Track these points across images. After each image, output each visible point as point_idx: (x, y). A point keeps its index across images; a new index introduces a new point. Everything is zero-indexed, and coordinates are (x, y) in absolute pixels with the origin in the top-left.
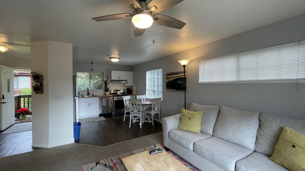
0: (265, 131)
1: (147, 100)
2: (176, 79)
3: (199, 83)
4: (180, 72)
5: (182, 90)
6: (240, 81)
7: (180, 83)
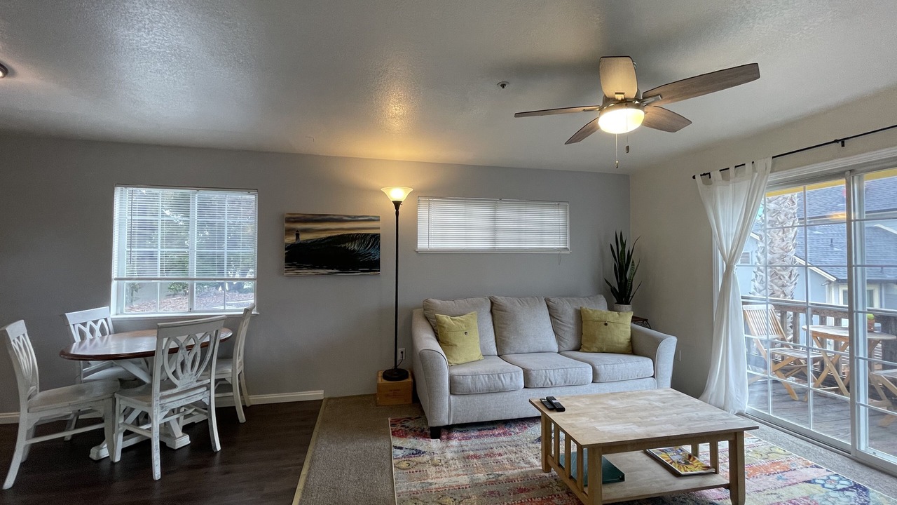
0: (563, 319)
1: (119, 328)
2: (339, 236)
3: (417, 252)
4: (355, 217)
5: (362, 271)
6: (500, 250)
7: (354, 250)
